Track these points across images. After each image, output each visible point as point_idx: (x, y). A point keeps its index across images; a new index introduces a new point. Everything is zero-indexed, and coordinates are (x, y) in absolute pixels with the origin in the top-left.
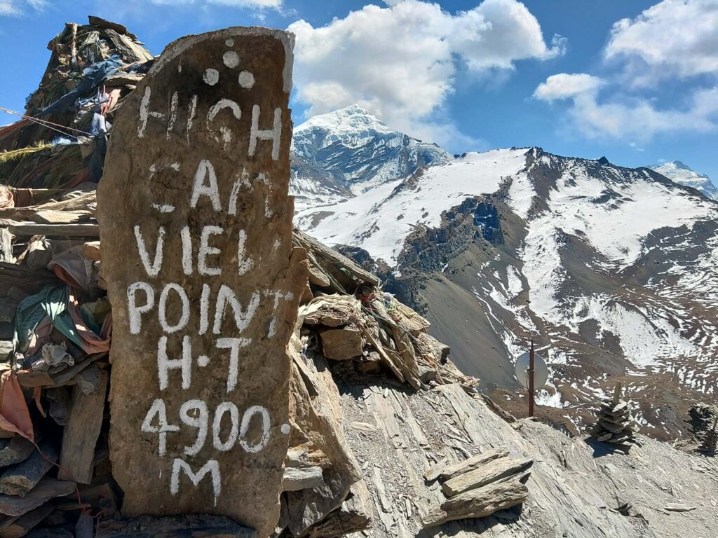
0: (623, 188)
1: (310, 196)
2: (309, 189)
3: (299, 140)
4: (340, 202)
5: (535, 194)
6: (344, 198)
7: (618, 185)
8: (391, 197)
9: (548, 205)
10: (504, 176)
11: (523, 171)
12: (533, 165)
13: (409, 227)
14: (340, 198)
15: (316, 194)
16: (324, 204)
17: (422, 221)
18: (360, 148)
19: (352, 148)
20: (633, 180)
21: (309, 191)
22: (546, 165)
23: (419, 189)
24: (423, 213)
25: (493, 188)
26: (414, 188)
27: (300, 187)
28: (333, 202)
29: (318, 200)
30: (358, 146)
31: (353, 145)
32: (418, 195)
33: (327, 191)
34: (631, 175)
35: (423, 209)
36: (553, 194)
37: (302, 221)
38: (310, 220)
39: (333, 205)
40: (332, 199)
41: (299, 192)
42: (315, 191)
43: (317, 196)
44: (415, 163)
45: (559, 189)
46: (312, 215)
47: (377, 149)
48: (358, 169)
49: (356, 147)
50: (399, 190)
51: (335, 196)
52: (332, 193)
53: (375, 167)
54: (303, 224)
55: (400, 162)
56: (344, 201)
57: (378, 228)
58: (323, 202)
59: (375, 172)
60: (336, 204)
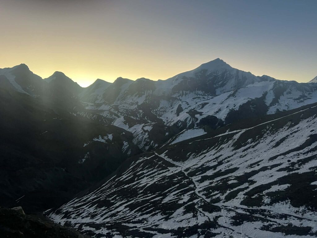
0: (309, 94)
1: (201, 96)
2: (201, 94)
3: (196, 74)
5: (274, 97)
6: (212, 97)
7: (307, 93)
8: (227, 99)
9: (278, 101)
10: (265, 91)
11: (272, 89)
12: (276, 87)
13: (229, 110)
14: (211, 97)
17: (233, 108)
18: (219, 75)
20: (313, 91)
22: (281, 87)
23: (236, 97)
24: (234, 106)
25: (260, 96)
26: (234, 96)
27: (198, 93)
28: (209, 98)
29: (204, 98)
32: (235, 99)
33: (207, 95)
34: (313, 89)
35: (234, 104)
36: (281, 97)
38: (201, 106)
39: (208, 100)
40: (208, 97)
41: (197, 95)
42: (203, 94)
43: (203, 96)
44: (241, 80)
45: (284, 95)
46: (201, 104)
47: (227, 75)
48: (219, 83)
49: (218, 75)
50: (229, 97)
51: (209, 96)
52: (208, 95)
53: (225, 82)
54: (199, 107)
55: (235, 80)
56: (213, 98)
57: (221, 110)
58: (205, 99)
59: (225, 84)
60: (209, 99)
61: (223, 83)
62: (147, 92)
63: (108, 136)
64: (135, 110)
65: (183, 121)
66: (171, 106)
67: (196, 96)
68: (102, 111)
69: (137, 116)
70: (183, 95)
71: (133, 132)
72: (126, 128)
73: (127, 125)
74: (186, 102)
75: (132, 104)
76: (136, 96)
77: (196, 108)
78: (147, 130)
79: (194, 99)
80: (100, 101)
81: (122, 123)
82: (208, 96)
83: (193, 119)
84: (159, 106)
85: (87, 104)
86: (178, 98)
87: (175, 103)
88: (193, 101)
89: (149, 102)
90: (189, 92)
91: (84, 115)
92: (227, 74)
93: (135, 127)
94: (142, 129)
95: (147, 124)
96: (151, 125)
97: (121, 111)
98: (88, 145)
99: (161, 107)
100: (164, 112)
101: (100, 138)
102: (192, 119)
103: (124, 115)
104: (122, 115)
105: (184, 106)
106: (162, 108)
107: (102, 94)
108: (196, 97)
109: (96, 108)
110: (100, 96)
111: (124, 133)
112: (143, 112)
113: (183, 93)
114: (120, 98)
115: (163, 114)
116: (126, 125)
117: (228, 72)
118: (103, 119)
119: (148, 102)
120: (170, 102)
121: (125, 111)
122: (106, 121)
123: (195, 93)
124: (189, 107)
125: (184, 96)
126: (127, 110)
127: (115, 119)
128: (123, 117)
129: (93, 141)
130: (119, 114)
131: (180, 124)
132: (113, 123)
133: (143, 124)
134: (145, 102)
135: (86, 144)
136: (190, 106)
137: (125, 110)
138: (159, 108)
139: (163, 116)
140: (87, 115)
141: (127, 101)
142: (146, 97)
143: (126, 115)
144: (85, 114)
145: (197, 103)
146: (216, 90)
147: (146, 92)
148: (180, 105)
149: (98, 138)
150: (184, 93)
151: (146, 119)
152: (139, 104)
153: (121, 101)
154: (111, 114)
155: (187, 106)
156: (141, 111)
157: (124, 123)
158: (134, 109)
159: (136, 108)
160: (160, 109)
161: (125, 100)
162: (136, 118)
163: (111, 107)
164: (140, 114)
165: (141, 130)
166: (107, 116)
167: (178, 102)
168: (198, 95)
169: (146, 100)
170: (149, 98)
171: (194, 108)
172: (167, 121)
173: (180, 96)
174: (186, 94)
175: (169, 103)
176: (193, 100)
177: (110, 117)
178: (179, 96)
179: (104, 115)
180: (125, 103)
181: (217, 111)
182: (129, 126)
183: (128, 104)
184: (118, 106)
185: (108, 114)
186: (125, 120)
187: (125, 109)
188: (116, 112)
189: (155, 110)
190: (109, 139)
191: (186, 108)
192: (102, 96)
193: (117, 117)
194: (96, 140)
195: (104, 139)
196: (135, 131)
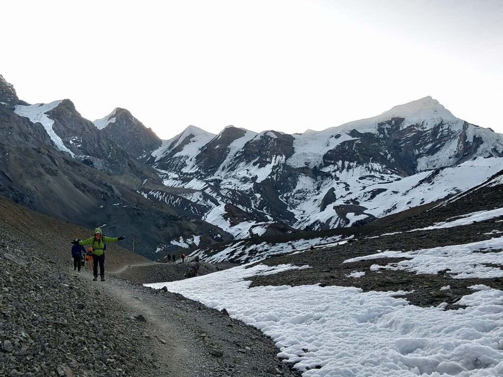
1: (377, 175)
2: (377, 169)
3: (382, 126)
4: (395, 180)
6: (399, 177)
8: (416, 186)
14: (396, 177)
15: (381, 173)
16: (384, 181)
17: (418, 206)
18: (428, 130)
19: (422, 130)
21: (377, 171)
23: (433, 183)
24: (422, 201)
26: (429, 183)
27: (372, 168)
28: (391, 179)
29: (382, 178)
30: (427, 129)
31: (423, 128)
32: (430, 187)
33: (389, 172)
37: (365, 195)
38: (369, 195)
39: (389, 182)
40: (391, 177)
42: (381, 171)
43: (382, 175)
44: (471, 144)
46: (371, 191)
47: (442, 131)
48: (425, 146)
49: (425, 130)
50: (421, 182)
51: (394, 175)
52: (393, 173)
53: (439, 145)
54: (366, 196)
55: (459, 143)
56: (399, 179)
57: (396, 208)
58: (384, 180)
59: (438, 149)
60: (392, 182)
61: (434, 146)
62: (276, 159)
63: (194, 239)
64: (248, 193)
65: (323, 223)
66: (318, 188)
67: (368, 173)
68: (191, 191)
69: (249, 206)
70: (343, 169)
71: (235, 235)
72: (225, 226)
73: (228, 221)
74: (345, 183)
75: (245, 180)
76: (255, 164)
77: (359, 198)
78: (257, 234)
79: (361, 178)
80: (191, 169)
81: (221, 216)
82: (391, 174)
83: (342, 221)
84: (295, 188)
85: (167, 174)
86: (333, 174)
87: (326, 184)
88: (360, 183)
89: (277, 179)
90: (355, 164)
91: (160, 197)
92: (444, 129)
93: (239, 226)
94: (249, 231)
95: (259, 223)
96: (265, 225)
97: (224, 193)
98: (162, 250)
99: (298, 190)
100: (301, 199)
101: (181, 240)
102: (340, 221)
103: (226, 201)
104: (223, 201)
105: (339, 191)
106: (299, 192)
107: (195, 157)
108: (367, 176)
109: (182, 183)
110: (191, 160)
111: (219, 236)
112: (261, 199)
113: (343, 165)
114: (226, 167)
115: (299, 204)
116: (226, 220)
117: (446, 127)
118: (190, 206)
119: (275, 179)
120: (317, 180)
121: (230, 194)
122: (194, 210)
123: (366, 167)
124: (348, 194)
125: (345, 170)
126: (234, 191)
127: (210, 207)
128: (225, 204)
129: (171, 244)
130: (219, 199)
131: (316, 227)
132: (206, 214)
133: (253, 223)
134: (270, 177)
135: (160, 249)
136: (350, 193)
137: (230, 192)
138: (295, 191)
139: (299, 207)
140: (164, 197)
141: (237, 174)
142: (274, 167)
143: (231, 202)
144: (162, 194)
145: (364, 188)
146: (419, 160)
147: (274, 158)
148: (333, 189)
149: (178, 241)
150: (346, 166)
151: (265, 211)
152: (259, 181)
153: (228, 171)
154: (206, 197)
155: (345, 193)
156: (258, 195)
157: (223, 217)
158: (247, 191)
159: (251, 188)
160: (295, 194)
161: (235, 171)
162: (247, 210)
163: (207, 185)
164: (256, 202)
165: (248, 233)
166: (199, 200)
167: (331, 183)
168: (372, 172)
169: (272, 173)
170: (278, 170)
171: (356, 198)
172: (302, 218)
173: (337, 170)
174: (349, 167)
175: (314, 183)
176: (360, 181)
177: (203, 204)
178: (335, 171)
179: (193, 198)
180: (234, 177)
181: (388, 210)
182: (231, 223)
183: (238, 179)
184: (221, 181)
185: (200, 197)
186: (226, 212)
187: (230, 190)
188: (214, 195)
189: (285, 195)
190: (194, 243)
191: (342, 196)
192: (195, 159)
193: (214, 205)
194: (174, 243)
195: (188, 244)
196: (239, 234)
